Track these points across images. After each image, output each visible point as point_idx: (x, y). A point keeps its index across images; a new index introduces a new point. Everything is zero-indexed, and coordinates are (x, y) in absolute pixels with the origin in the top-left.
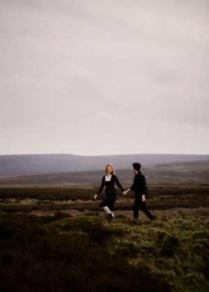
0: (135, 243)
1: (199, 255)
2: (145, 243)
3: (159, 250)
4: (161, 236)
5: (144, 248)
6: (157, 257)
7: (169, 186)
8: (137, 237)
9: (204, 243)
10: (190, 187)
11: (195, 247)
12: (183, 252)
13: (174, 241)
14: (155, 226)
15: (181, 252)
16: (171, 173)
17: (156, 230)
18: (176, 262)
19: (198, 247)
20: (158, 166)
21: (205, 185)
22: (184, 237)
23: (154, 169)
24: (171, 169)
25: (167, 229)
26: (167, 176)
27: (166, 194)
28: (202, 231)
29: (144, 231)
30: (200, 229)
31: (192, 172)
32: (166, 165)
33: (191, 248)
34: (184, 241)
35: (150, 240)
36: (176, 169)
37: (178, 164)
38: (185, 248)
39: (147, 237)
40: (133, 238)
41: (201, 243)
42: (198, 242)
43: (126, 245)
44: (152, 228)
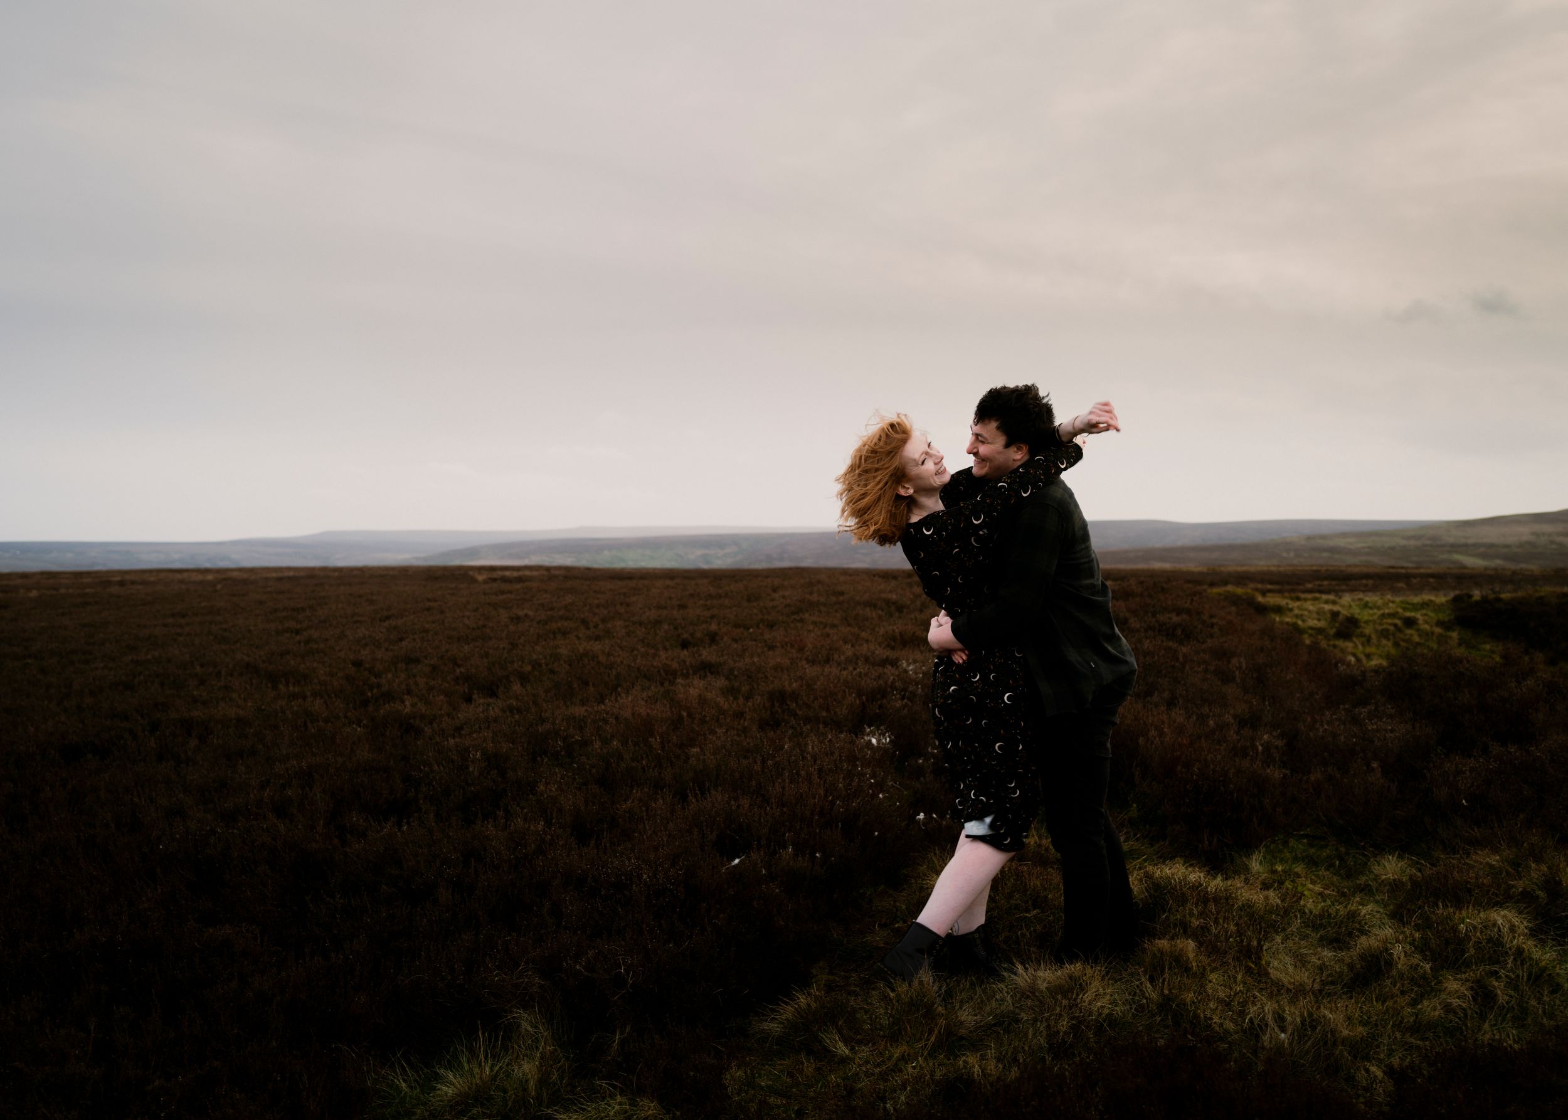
0: (1300, 622)
1: (1388, 639)
2: (1313, 623)
3: (1332, 632)
4: (1335, 615)
5: (1312, 628)
6: (1329, 640)
7: (1331, 568)
8: (1302, 615)
9: (1395, 625)
10: (1365, 570)
11: (1383, 630)
12: (1365, 636)
13: (1352, 622)
14: (1327, 602)
15: (1362, 635)
16: (1333, 550)
17: (1327, 607)
18: (1356, 647)
19: (1387, 630)
20: (1309, 538)
21: (1393, 567)
22: (1366, 618)
23: (1303, 543)
24: (1331, 543)
25: (1343, 606)
26: (1325, 555)
27: (1326, 578)
28: (1391, 611)
29: (1311, 608)
30: (1389, 608)
31: (1369, 547)
32: (1324, 537)
33: (1376, 631)
34: (1367, 622)
35: (1319, 620)
36: (1342, 543)
37: (1344, 535)
38: (1368, 630)
39: (1315, 616)
40: (1297, 616)
41: (1390, 624)
42: (1387, 623)
43: (1287, 623)
44: (1322, 605)
